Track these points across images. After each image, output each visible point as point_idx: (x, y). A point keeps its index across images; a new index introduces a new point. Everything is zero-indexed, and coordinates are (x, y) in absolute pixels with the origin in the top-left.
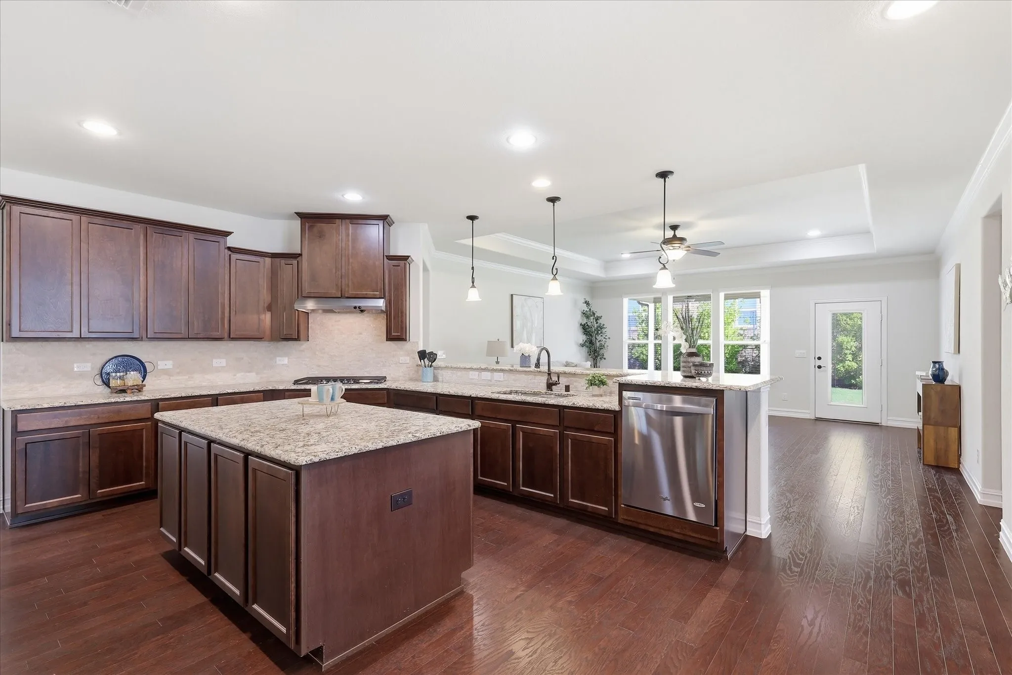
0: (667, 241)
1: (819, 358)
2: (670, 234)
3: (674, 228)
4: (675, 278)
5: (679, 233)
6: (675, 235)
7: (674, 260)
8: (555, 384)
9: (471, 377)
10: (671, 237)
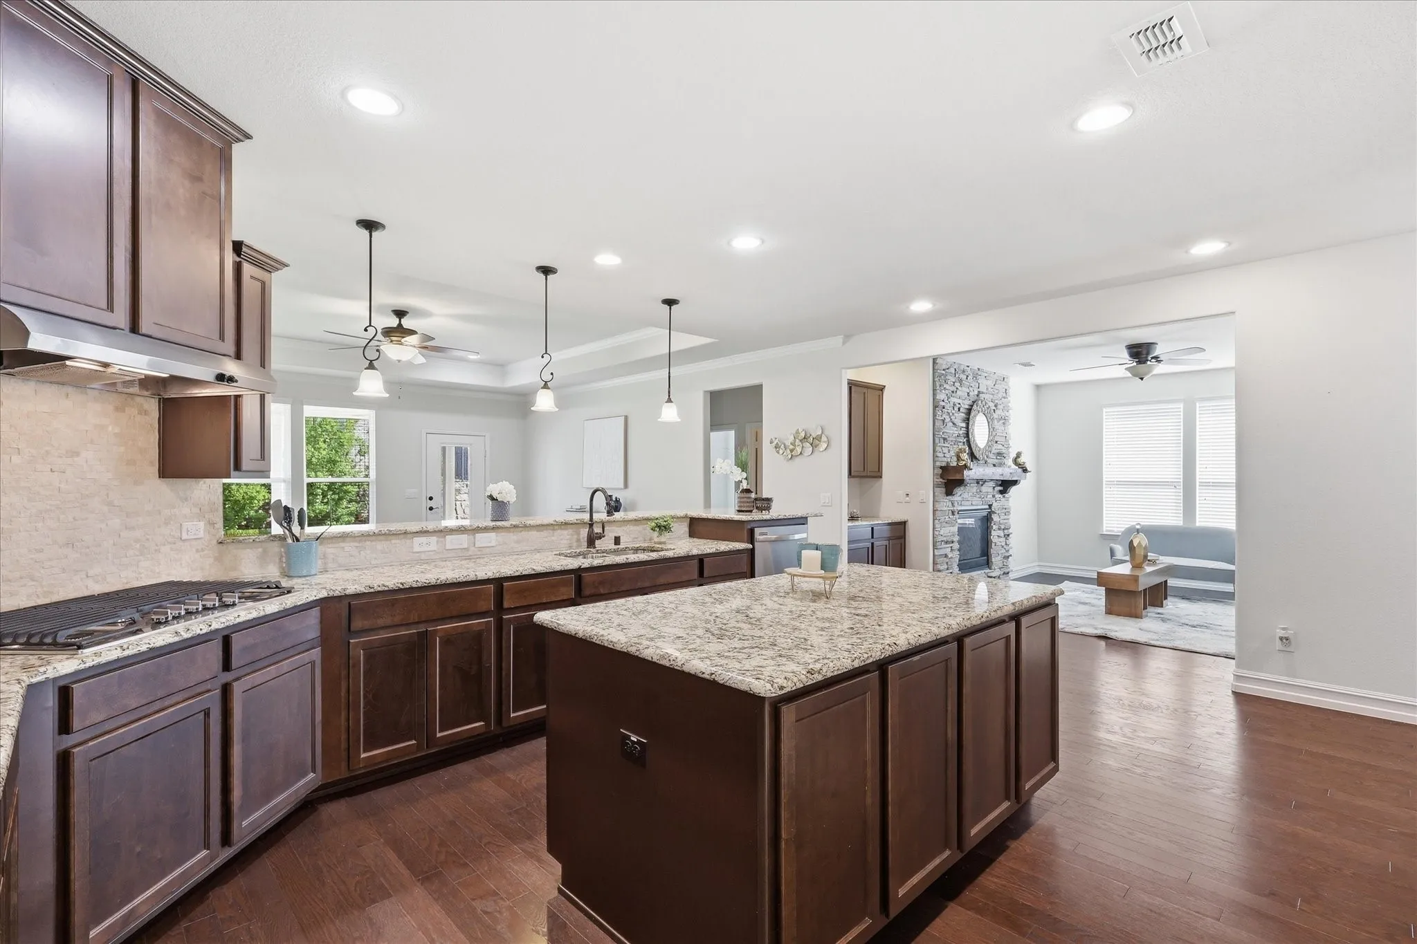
0: (388, 332)
1: (431, 499)
2: (393, 322)
3: (400, 314)
4: (388, 384)
5: (407, 323)
6: (400, 325)
7: (399, 361)
8: (600, 537)
9: (417, 549)
10: (395, 326)
